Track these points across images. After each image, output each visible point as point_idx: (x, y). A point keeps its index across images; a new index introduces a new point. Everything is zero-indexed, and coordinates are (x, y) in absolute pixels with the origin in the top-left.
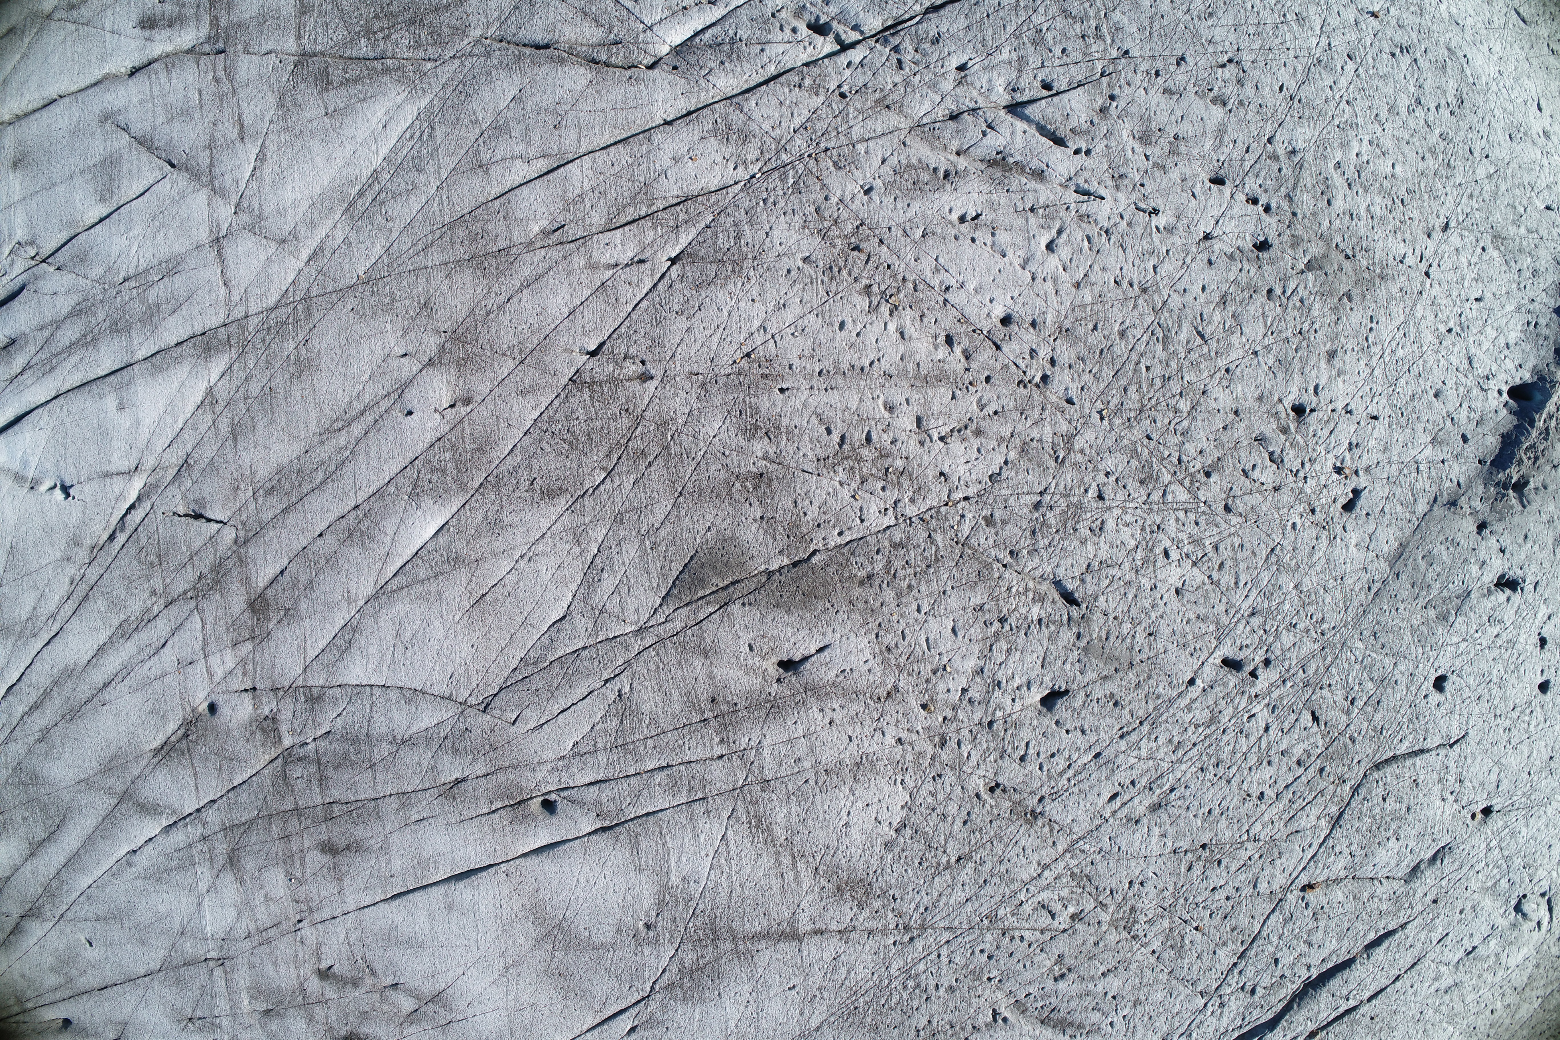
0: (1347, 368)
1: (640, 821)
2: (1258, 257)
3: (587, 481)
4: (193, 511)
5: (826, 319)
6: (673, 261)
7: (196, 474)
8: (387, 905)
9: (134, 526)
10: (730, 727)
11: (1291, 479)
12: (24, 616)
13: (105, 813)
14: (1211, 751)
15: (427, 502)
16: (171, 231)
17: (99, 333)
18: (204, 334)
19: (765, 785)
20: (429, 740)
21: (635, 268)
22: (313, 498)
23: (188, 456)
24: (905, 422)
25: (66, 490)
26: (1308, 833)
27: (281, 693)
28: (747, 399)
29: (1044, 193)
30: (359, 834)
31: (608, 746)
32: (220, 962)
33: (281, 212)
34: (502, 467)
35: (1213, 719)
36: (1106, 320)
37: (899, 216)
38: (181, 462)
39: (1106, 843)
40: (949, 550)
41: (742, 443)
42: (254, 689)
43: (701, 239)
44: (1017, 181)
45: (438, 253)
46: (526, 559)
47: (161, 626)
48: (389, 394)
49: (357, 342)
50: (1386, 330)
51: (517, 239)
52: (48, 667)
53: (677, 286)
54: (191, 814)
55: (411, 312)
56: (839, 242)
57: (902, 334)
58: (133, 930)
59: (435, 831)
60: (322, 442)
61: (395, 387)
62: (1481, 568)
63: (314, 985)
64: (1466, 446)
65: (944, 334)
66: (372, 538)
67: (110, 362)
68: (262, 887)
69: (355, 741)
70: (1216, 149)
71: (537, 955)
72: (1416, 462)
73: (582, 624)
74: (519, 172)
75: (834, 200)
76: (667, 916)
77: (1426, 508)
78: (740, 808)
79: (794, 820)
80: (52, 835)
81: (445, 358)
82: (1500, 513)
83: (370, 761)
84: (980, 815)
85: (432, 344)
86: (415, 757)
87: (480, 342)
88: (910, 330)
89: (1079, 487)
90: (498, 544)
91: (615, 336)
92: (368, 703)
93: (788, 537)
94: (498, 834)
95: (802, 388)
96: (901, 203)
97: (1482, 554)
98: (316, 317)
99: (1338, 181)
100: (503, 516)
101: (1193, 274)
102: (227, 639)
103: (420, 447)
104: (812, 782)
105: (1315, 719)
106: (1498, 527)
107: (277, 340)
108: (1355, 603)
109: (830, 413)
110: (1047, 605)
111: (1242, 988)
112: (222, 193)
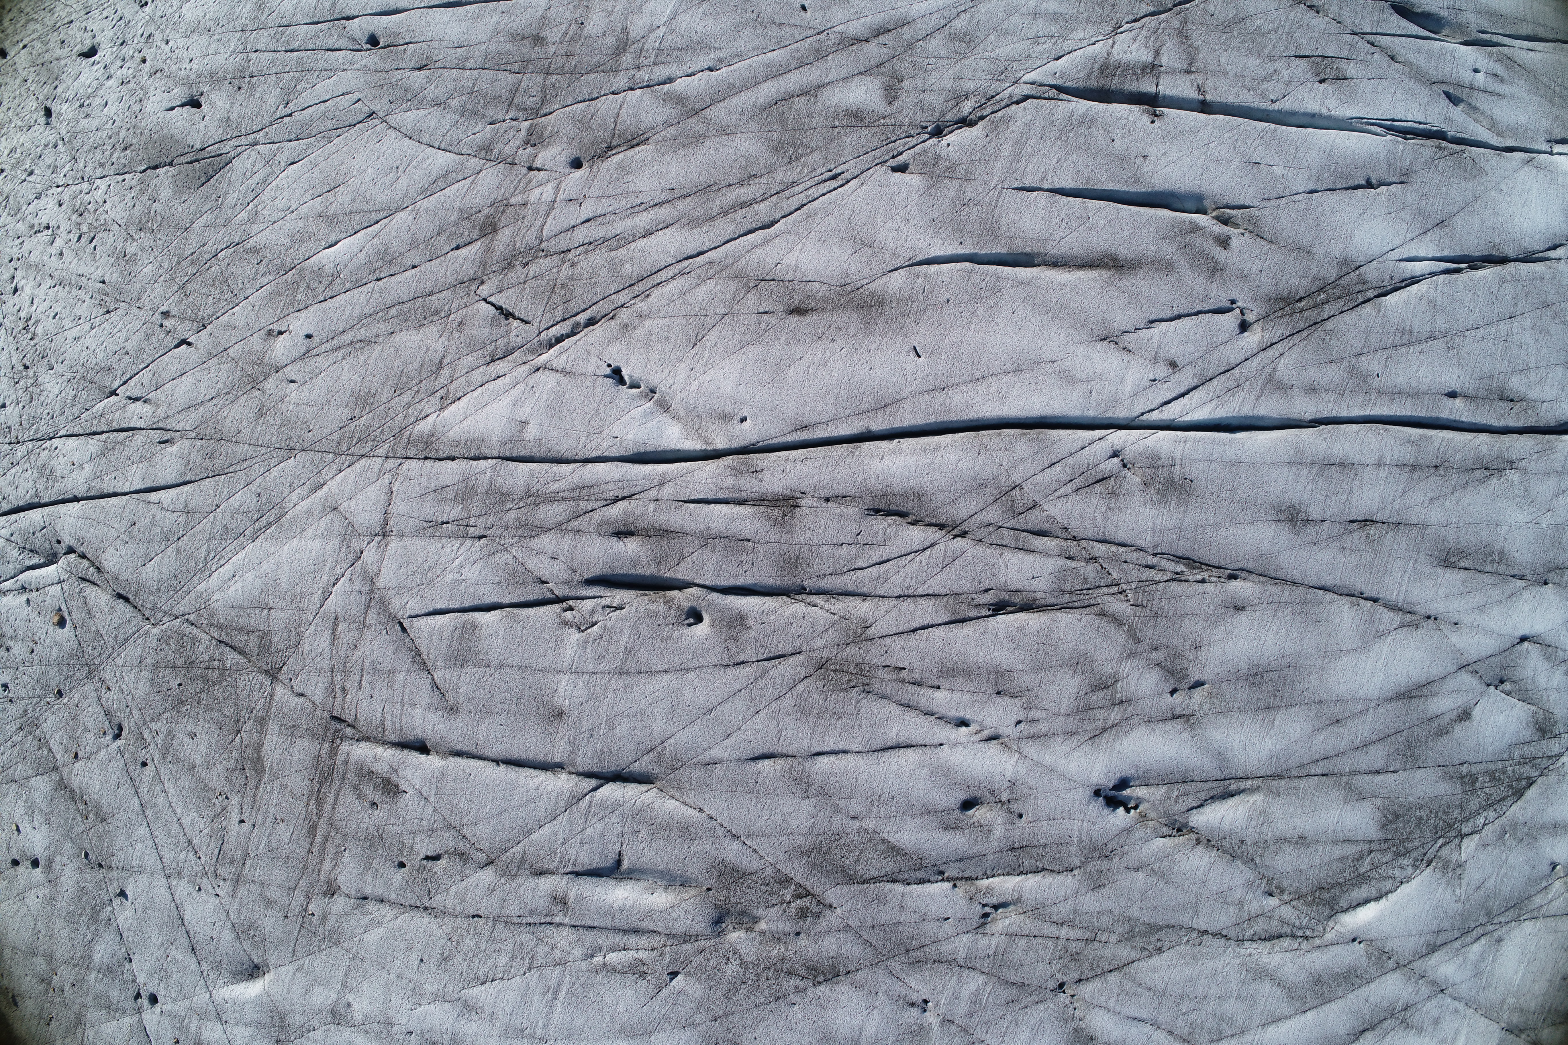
4: (505, 318)
5: (60, 323)
6: (114, 393)
9: (564, 324)
12: (712, 282)
13: (721, 104)
18: (426, 458)
19: (244, 29)
21: (135, 395)
22: (405, 298)
24: (59, 244)
27: (509, 160)
30: (508, 47)
31: (312, 72)
33: (327, 536)
34: (271, 278)
40: (81, 156)
42: (529, 169)
46: (291, 210)
48: (315, 356)
49: (316, 404)
51: (188, 443)
54: (639, 88)
55: (273, 413)
56: (31, 375)
57: (32, 302)
58: (750, 10)
60: (378, 336)
61: (308, 360)
69: (474, 113)
75: (21, 406)
78: (264, 17)
80: (787, 98)
81: (267, 369)
83: (471, 97)
85: (271, 384)
86: (437, 92)
87: (242, 374)
88: (28, 303)
90: (302, 225)
91: (167, 351)
92: (448, 137)
93: (149, 186)
94: (414, 28)
98: (336, 437)
100: (289, 244)
102: (529, 211)
103: (313, 310)
104: (220, 26)
107: (372, 428)
109: (89, 260)
112: (365, 573)
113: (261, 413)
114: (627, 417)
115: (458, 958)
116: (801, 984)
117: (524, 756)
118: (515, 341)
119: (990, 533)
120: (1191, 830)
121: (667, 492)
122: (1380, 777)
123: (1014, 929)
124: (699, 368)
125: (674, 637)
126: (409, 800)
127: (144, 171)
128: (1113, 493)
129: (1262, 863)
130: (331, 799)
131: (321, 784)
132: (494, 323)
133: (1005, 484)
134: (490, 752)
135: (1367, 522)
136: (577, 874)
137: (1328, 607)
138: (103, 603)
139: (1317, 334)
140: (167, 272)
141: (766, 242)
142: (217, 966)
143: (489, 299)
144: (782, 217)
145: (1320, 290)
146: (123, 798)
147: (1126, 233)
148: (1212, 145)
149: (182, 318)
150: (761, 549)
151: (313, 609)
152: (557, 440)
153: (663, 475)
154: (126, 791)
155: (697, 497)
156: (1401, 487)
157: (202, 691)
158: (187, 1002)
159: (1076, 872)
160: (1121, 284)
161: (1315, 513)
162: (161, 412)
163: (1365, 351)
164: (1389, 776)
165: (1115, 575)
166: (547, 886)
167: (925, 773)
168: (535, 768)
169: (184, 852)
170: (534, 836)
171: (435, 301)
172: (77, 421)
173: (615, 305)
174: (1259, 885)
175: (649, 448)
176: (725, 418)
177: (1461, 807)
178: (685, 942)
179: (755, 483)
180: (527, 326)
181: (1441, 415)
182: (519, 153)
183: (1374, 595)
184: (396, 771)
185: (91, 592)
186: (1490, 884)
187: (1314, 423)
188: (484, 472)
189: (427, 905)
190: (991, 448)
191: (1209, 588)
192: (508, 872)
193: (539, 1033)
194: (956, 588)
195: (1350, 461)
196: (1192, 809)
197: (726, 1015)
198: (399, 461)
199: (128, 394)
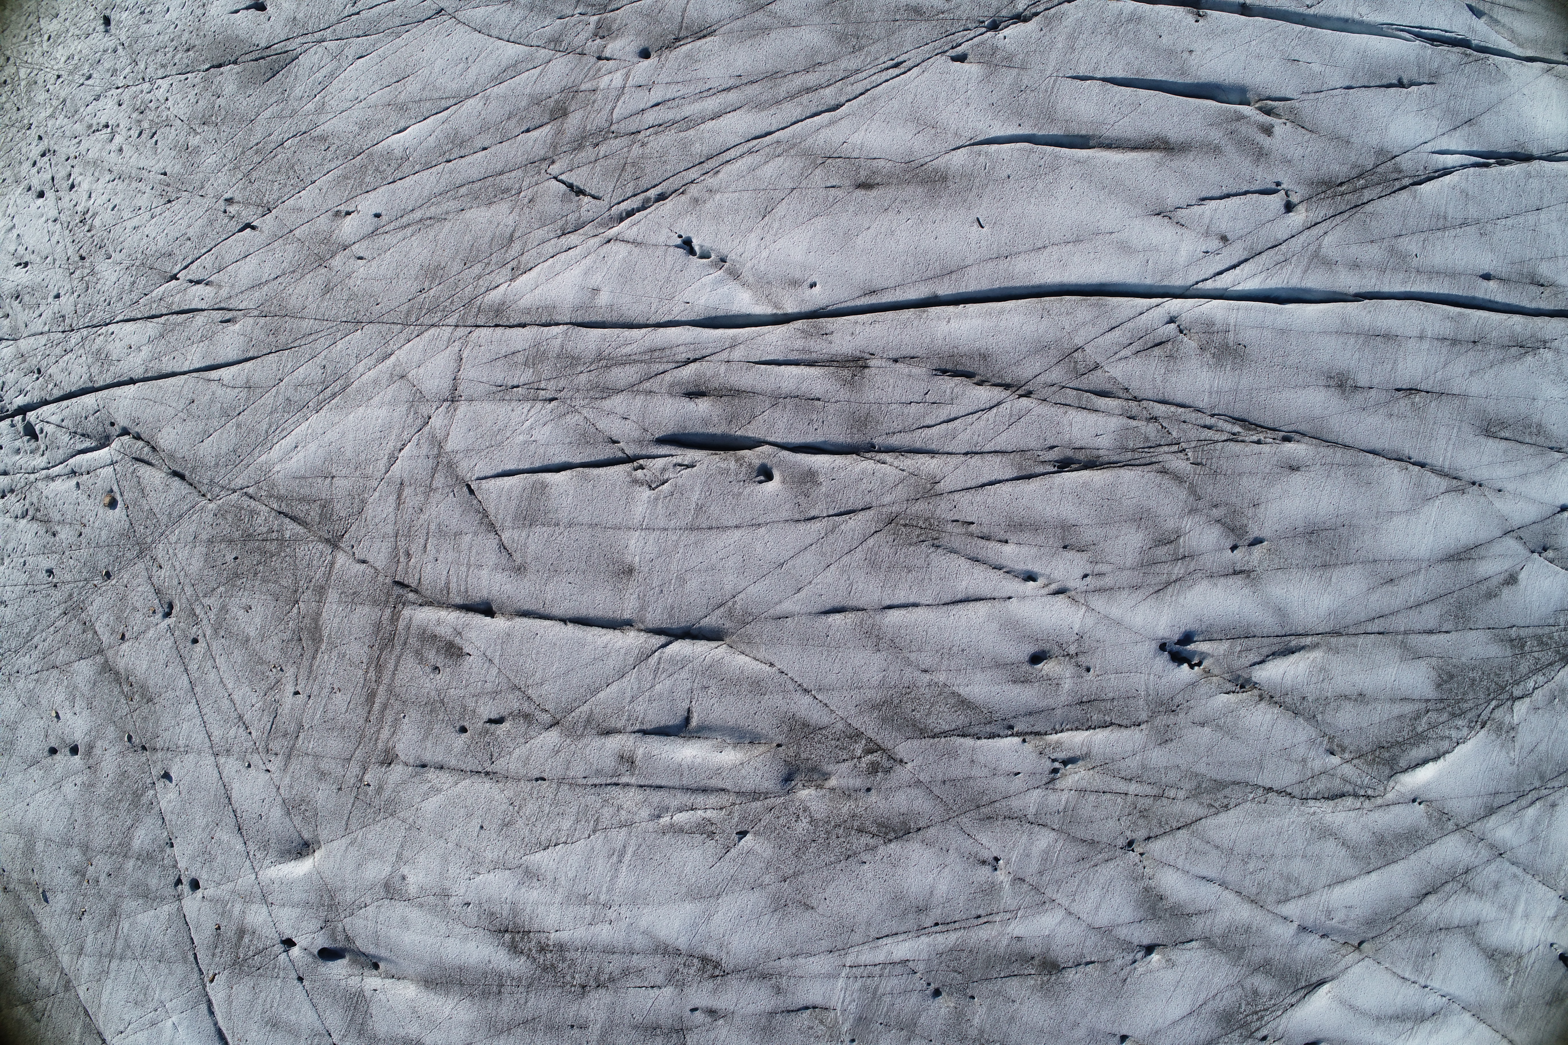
4: (576, 194)
6: (177, 277)
7: (561, 220)
9: (634, 198)
12: (780, 158)
15: (398, 149)
16: (489, 425)
17: (592, 364)
18: (497, 326)
22: (476, 177)
23: (558, 237)
25: (686, 245)
27: (579, 51)
33: (394, 403)
38: (568, 233)
40: (142, 59)
42: (599, 56)
43: (153, 287)
45: (303, 327)
46: (359, 98)
47: (650, 119)
48: (383, 232)
49: (384, 276)
51: (251, 321)
52: (777, 114)
53: (183, 258)
55: (339, 287)
56: (88, 264)
57: (90, 196)
60: (447, 211)
61: (376, 235)
66: (448, 136)
69: (543, 7)
73: (352, 51)
74: (230, 375)
75: (76, 294)
81: (334, 246)
85: (337, 259)
87: (308, 251)
90: (370, 111)
92: (518, 29)
93: (212, 82)
98: (405, 307)
100: (357, 129)
102: (599, 96)
103: (382, 187)
107: (442, 299)
112: (433, 438)
113: (327, 289)
114: (699, 283)
115: (520, 823)
116: (872, 842)
117: (592, 613)
118: (585, 215)
119: (1054, 393)
120: (1255, 686)
121: (738, 354)
122: (1434, 637)
123: (1084, 784)
124: (769, 238)
125: (745, 493)
126: (472, 664)
127: (207, 70)
128: (1171, 356)
129: (1323, 720)
130: (391, 666)
131: (381, 650)
132: (564, 199)
133: (1067, 346)
134: (556, 611)
135: (1412, 391)
136: (645, 732)
137: (1378, 470)
138: (157, 482)
139: (1358, 215)
140: (231, 161)
141: (832, 123)
142: (265, 846)
143: (560, 177)
144: (847, 101)
145: (1359, 176)
146: (171, 676)
147: (1175, 119)
148: (1254, 43)
149: (247, 203)
150: (831, 408)
151: (378, 475)
152: (629, 306)
153: (734, 338)
154: (175, 669)
155: (769, 358)
156: (1442, 360)
157: (259, 563)
158: (231, 885)
159: (1143, 727)
160: (1172, 164)
161: (1363, 380)
162: (224, 293)
163: (1403, 232)
164: (1442, 636)
165: (1174, 434)
166: (614, 746)
167: (995, 626)
168: (603, 626)
169: (234, 728)
170: (602, 695)
171: (506, 180)
172: (135, 306)
173: (685, 181)
174: (1321, 743)
175: (720, 313)
176: (795, 283)
177: (1512, 669)
178: (754, 800)
179: (825, 345)
180: (597, 202)
181: (1477, 295)
182: (589, 43)
183: (1421, 459)
184: (460, 633)
185: (144, 471)
186: (1542, 747)
187: (1359, 297)
188: (555, 337)
189: (489, 769)
190: (1054, 312)
191: (1265, 448)
192: (573, 733)
193: (603, 898)
194: (1022, 445)
195: (1393, 332)
196: (1254, 664)
197: (796, 875)
198: (469, 329)
199: (189, 277)
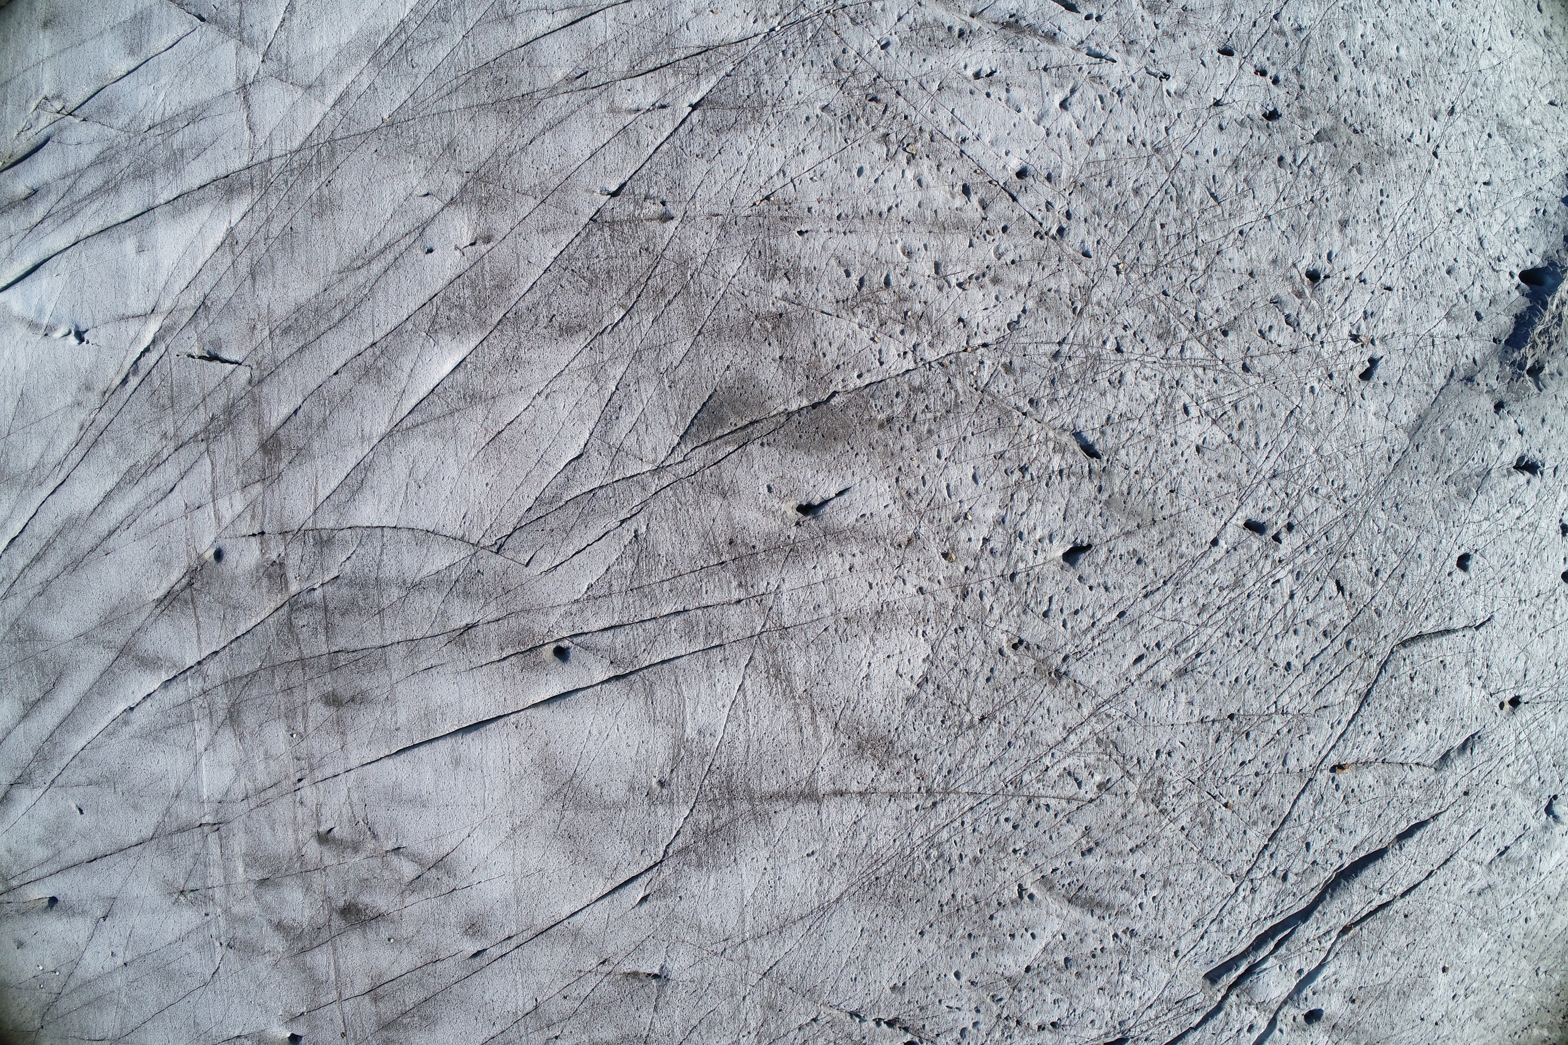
0: (1359, 237)
1: (654, 669)
2: (1268, 126)
3: (606, 318)
4: (209, 352)
5: (845, 165)
6: (694, 107)
7: (213, 315)
8: (391, 761)
9: (148, 369)
10: (748, 571)
11: (1308, 342)
12: (31, 465)
13: (102, 669)
14: (1236, 615)
15: (445, 338)
16: (198, 80)
17: (122, 179)
18: (227, 176)
19: (783, 632)
20: (439, 583)
21: (656, 113)
22: (330, 336)
23: (205, 296)
24: (923, 267)
25: (80, 336)
26: (1337, 708)
27: (290, 536)
28: (767, 240)
29: (1057, 54)
30: (365, 684)
31: (623, 590)
32: (216, 827)
33: (308, 60)
34: (522, 304)
35: (1237, 583)
36: (1120, 177)
37: (915, 70)
38: (198, 304)
39: (1132, 708)
40: (969, 395)
41: (762, 283)
42: (263, 533)
43: (721, 87)
44: (1029, 42)
45: (462, 97)
46: (543, 396)
47: (170, 469)
48: (410, 232)
49: (380, 182)
50: (1397, 204)
52: (52, 516)
53: (698, 130)
54: (192, 667)
55: (434, 154)
56: (857, 92)
57: (920, 182)
58: (126, 794)
59: (443, 680)
60: (341, 280)
61: (416, 225)
62: (1500, 447)
63: (313, 850)
64: (1480, 324)
65: (960, 183)
66: (388, 375)
67: (132, 206)
68: (262, 743)
69: (363, 586)
70: (1223, 21)
71: (546, 814)
72: (1431, 336)
73: (598, 462)
74: (544, 23)
75: (852, 53)
76: (682, 773)
77: (1443, 382)
78: (758, 657)
79: (814, 670)
80: (47, 695)
81: (467, 198)
82: (1517, 393)
83: (378, 606)
84: (1003, 673)
85: (454, 183)
86: (426, 602)
87: (502, 182)
88: (927, 178)
89: (1098, 339)
90: (515, 381)
91: (636, 177)
92: (378, 545)
93: (808, 377)
94: (508, 682)
95: (821, 230)
96: (917, 58)
97: (1501, 433)
98: (339, 158)
99: (1343, 58)
100: (521, 353)
101: (1204, 137)
102: (236, 482)
103: (440, 284)
104: (831, 630)
105: (1340, 588)
106: (1516, 407)
107: (300, 181)
108: (1376, 472)
109: (849, 256)
110: (1068, 455)
111: (1274, 873)
112: (251, 43)
113: (450, 147)
114: (54, 299)
132: (219, 343)
143: (234, 366)
152: (106, 249)
153: (12, 260)
171: (293, 342)
173: (106, 409)
188: (163, 190)
198: (254, 162)
